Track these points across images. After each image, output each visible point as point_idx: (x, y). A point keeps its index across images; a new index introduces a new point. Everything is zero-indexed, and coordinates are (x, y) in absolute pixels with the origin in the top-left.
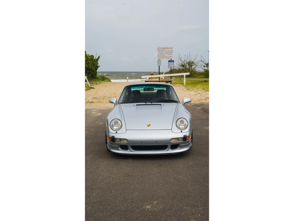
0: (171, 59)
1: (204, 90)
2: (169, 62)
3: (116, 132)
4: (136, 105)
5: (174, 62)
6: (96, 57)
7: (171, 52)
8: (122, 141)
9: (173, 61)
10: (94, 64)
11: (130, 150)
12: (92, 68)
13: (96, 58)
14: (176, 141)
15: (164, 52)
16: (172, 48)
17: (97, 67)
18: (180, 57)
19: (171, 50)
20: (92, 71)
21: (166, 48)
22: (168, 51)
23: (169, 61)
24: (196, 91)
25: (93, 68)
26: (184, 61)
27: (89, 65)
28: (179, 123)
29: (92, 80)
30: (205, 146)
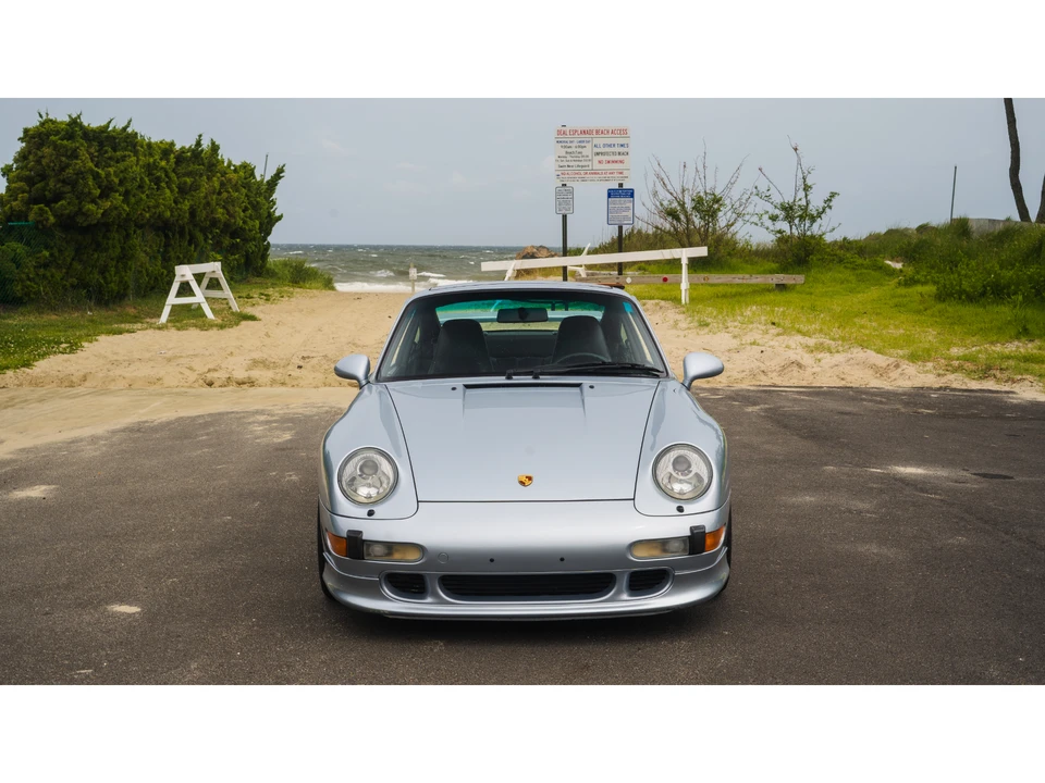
0: (621, 185)
1: (774, 330)
2: (609, 196)
3: (371, 513)
4: (460, 389)
5: (632, 196)
6: (263, 173)
7: (622, 150)
8: (397, 556)
9: (631, 194)
10: (256, 207)
11: (435, 595)
12: (245, 222)
13: (268, 178)
14: (656, 552)
15: (587, 151)
16: (623, 132)
17: (270, 221)
18: (663, 176)
19: (622, 141)
20: (245, 240)
21: (597, 132)
22: (604, 145)
23: (611, 194)
24: (736, 331)
25: (250, 223)
26: (679, 192)
27: (230, 208)
28: (670, 469)
29: (244, 280)
30: (790, 583)
